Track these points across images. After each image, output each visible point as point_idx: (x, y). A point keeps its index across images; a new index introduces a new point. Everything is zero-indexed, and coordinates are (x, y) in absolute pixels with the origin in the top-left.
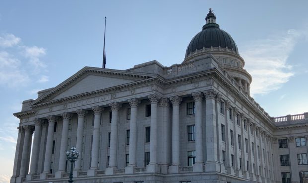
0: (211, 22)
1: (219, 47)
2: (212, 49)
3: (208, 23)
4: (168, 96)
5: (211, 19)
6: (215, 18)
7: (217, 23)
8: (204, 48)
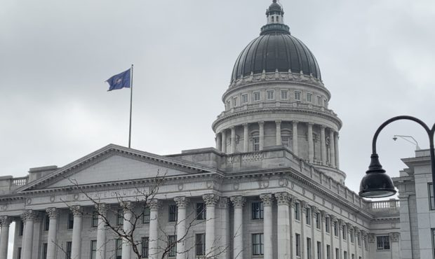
0: (275, 22)
1: (290, 71)
2: (277, 75)
3: (270, 22)
4: (229, 195)
5: (275, 16)
6: (283, 13)
7: (285, 24)
8: (264, 71)
